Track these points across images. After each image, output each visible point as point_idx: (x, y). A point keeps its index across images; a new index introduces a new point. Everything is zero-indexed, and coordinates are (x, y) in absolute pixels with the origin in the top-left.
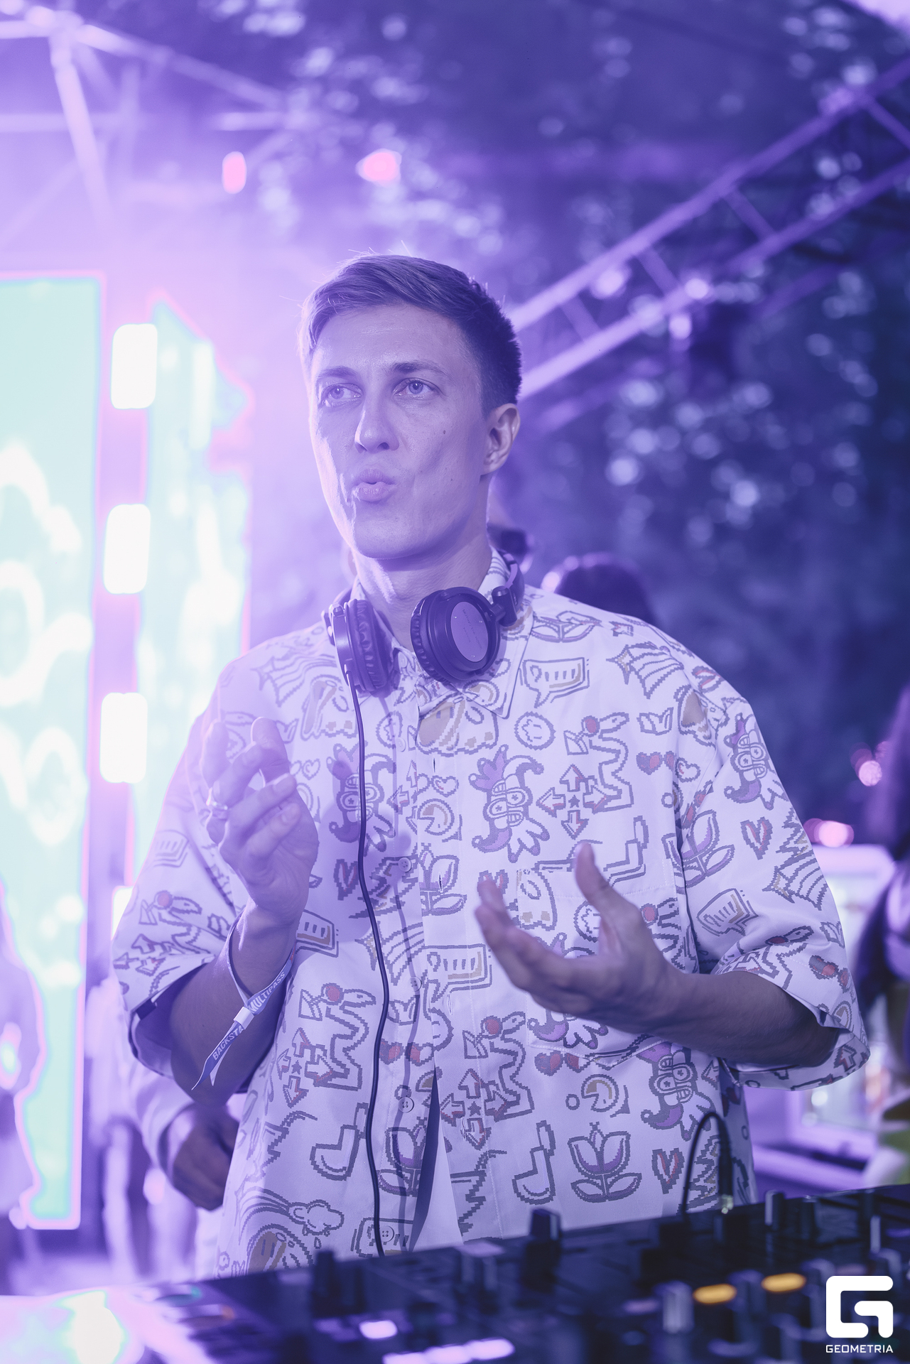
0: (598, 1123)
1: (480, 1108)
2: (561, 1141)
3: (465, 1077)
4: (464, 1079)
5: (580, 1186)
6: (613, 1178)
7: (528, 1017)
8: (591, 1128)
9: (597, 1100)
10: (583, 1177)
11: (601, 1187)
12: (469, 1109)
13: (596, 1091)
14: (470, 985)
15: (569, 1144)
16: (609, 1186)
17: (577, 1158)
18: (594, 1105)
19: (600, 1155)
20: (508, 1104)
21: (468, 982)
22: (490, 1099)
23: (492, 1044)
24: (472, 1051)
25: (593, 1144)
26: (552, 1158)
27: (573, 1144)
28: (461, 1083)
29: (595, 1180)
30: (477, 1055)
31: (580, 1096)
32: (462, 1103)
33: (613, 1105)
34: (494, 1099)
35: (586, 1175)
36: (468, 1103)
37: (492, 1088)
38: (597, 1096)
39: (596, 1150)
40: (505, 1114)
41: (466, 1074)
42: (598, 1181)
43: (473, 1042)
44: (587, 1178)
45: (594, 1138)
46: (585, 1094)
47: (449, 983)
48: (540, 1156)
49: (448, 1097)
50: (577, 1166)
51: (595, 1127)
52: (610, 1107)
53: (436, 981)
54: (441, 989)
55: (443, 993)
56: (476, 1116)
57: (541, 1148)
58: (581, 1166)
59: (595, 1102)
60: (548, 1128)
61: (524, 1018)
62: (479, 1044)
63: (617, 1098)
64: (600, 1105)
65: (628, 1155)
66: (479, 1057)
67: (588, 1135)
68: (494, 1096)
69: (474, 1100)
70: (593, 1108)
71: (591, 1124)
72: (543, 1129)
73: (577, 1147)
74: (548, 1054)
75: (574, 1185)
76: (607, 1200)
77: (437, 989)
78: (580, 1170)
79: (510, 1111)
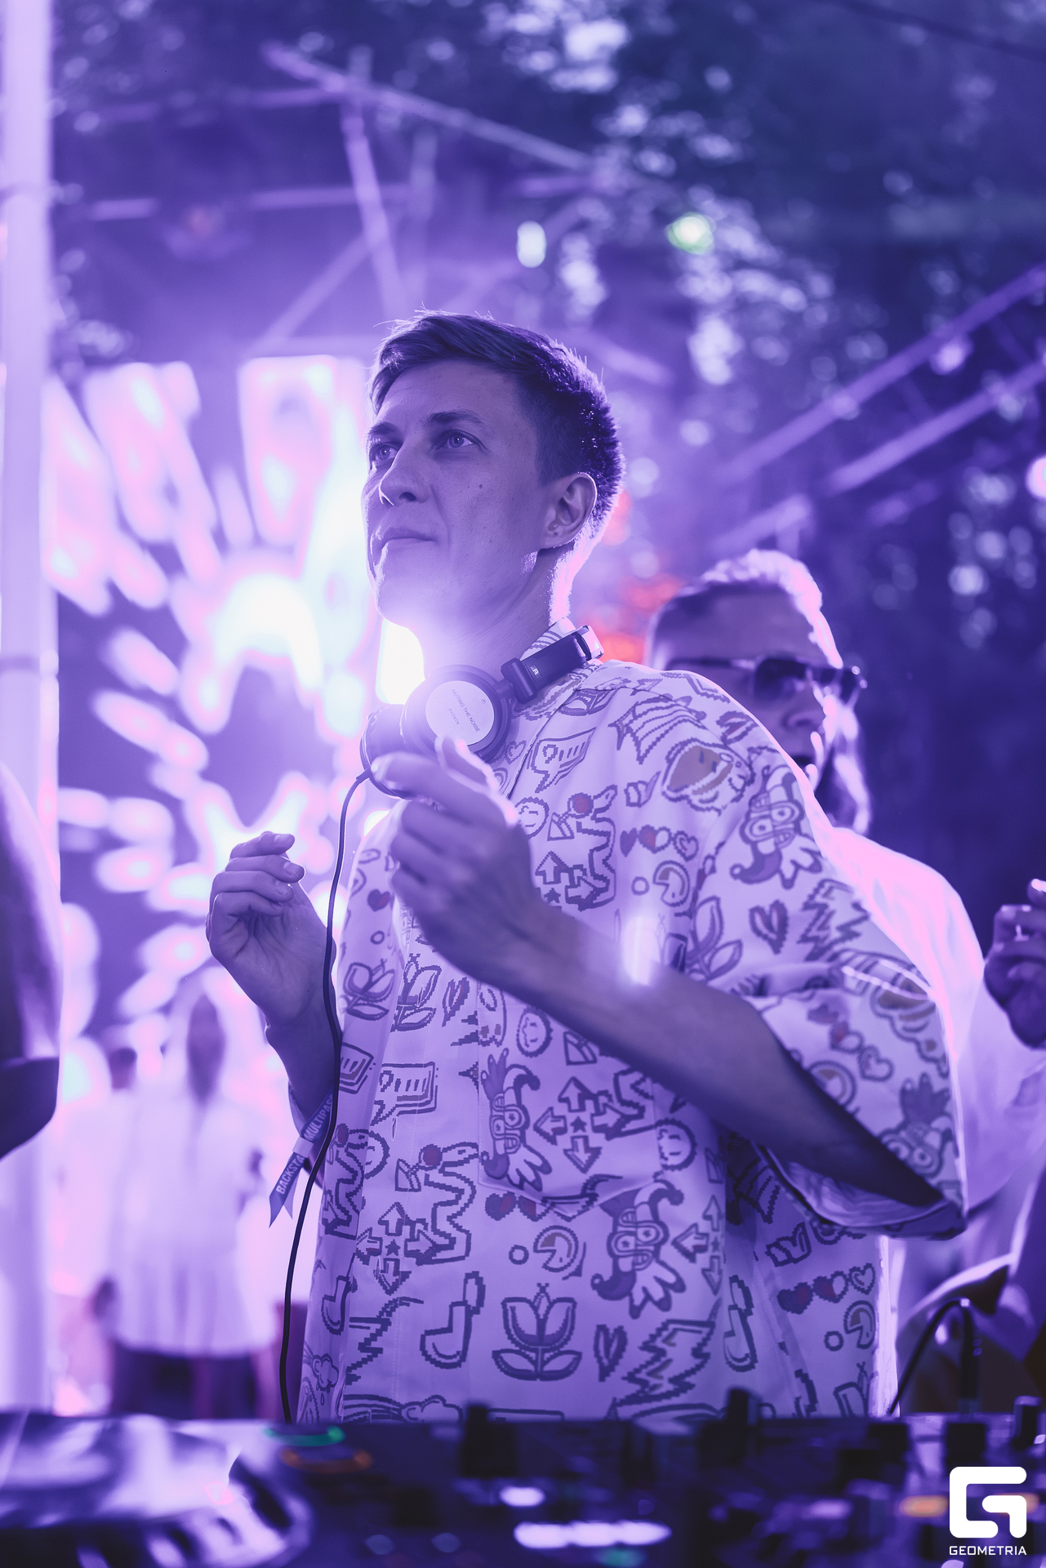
0: (547, 1285)
1: (399, 1248)
2: (493, 1300)
3: (389, 1210)
4: (387, 1213)
5: (506, 1357)
6: (552, 1354)
7: (481, 1150)
8: (538, 1290)
9: (552, 1256)
10: (513, 1347)
11: (534, 1363)
12: (386, 1247)
13: (553, 1245)
14: (417, 1108)
15: (504, 1304)
16: (545, 1363)
17: (510, 1323)
18: (548, 1262)
19: (541, 1324)
20: (437, 1248)
21: (415, 1105)
22: (412, 1239)
23: (427, 1177)
24: (404, 1183)
25: (535, 1309)
26: (475, 1318)
27: (509, 1305)
28: (383, 1217)
29: (528, 1353)
30: (409, 1187)
31: (530, 1249)
32: (380, 1239)
33: (569, 1265)
34: (418, 1239)
35: (517, 1344)
36: (387, 1241)
37: (419, 1226)
38: (554, 1252)
39: (538, 1316)
40: (433, 1258)
41: (392, 1208)
42: (533, 1355)
43: (406, 1174)
44: (517, 1348)
45: (540, 1303)
46: (539, 1248)
47: (397, 1106)
48: (460, 1312)
49: (366, 1231)
50: (508, 1331)
51: (543, 1289)
52: (565, 1267)
53: (380, 1103)
54: (385, 1112)
55: (388, 1116)
56: (393, 1256)
57: (464, 1303)
58: (513, 1332)
59: (550, 1259)
60: (480, 1282)
61: (478, 1151)
62: (413, 1176)
63: (575, 1257)
64: (554, 1264)
65: (572, 1328)
66: (410, 1190)
67: (531, 1297)
68: (418, 1236)
69: (393, 1237)
70: (545, 1266)
71: (539, 1285)
72: (472, 1282)
73: (513, 1309)
74: (501, 1196)
75: (497, 1355)
76: (538, 1380)
77: (380, 1111)
78: (510, 1337)
79: (441, 1255)
